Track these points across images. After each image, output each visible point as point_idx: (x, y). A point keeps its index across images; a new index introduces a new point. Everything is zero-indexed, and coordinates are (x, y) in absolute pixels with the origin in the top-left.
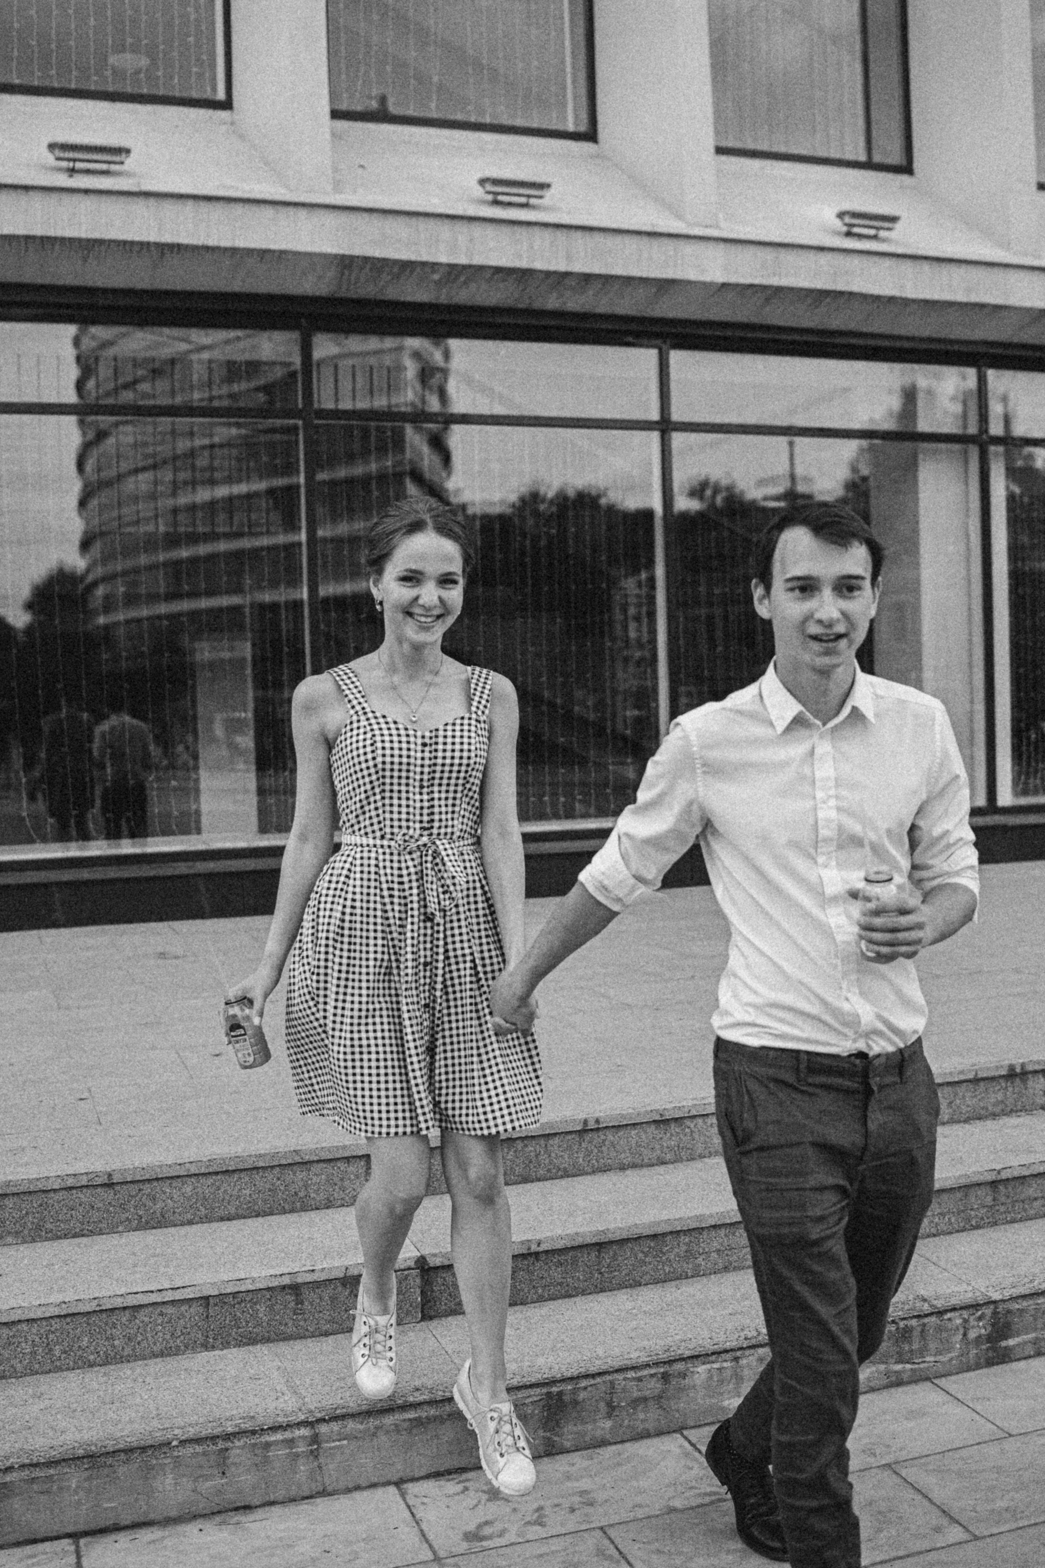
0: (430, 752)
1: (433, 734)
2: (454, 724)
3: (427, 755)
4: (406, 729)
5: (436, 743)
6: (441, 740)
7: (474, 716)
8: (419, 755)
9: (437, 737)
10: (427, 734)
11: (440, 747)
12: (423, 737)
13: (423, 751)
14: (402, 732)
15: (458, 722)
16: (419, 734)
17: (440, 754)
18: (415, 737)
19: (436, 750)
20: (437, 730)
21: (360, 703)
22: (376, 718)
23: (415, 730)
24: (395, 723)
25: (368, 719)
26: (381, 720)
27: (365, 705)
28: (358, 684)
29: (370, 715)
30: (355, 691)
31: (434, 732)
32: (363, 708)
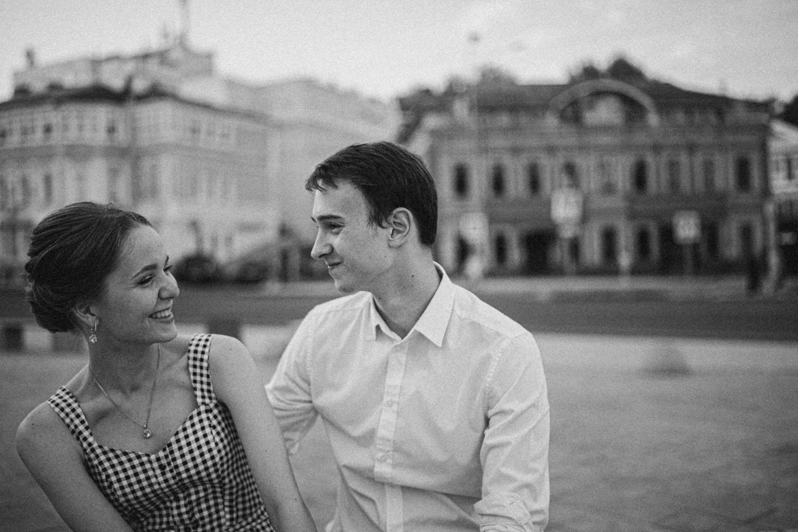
0: (171, 471)
1: (168, 450)
2: (185, 429)
3: (169, 475)
4: (139, 457)
5: (174, 459)
6: (177, 454)
7: (202, 408)
8: (161, 479)
9: (172, 452)
10: (161, 454)
11: (179, 461)
12: (158, 459)
13: (163, 474)
14: (136, 462)
15: (188, 424)
16: (153, 457)
17: (182, 469)
18: (150, 462)
19: (177, 467)
20: (170, 445)
21: (85, 439)
22: (105, 453)
23: (148, 455)
24: (125, 454)
25: (97, 456)
26: (111, 455)
27: (91, 439)
28: (79, 411)
29: (99, 451)
30: (77, 422)
31: (167, 449)
32: (90, 444)
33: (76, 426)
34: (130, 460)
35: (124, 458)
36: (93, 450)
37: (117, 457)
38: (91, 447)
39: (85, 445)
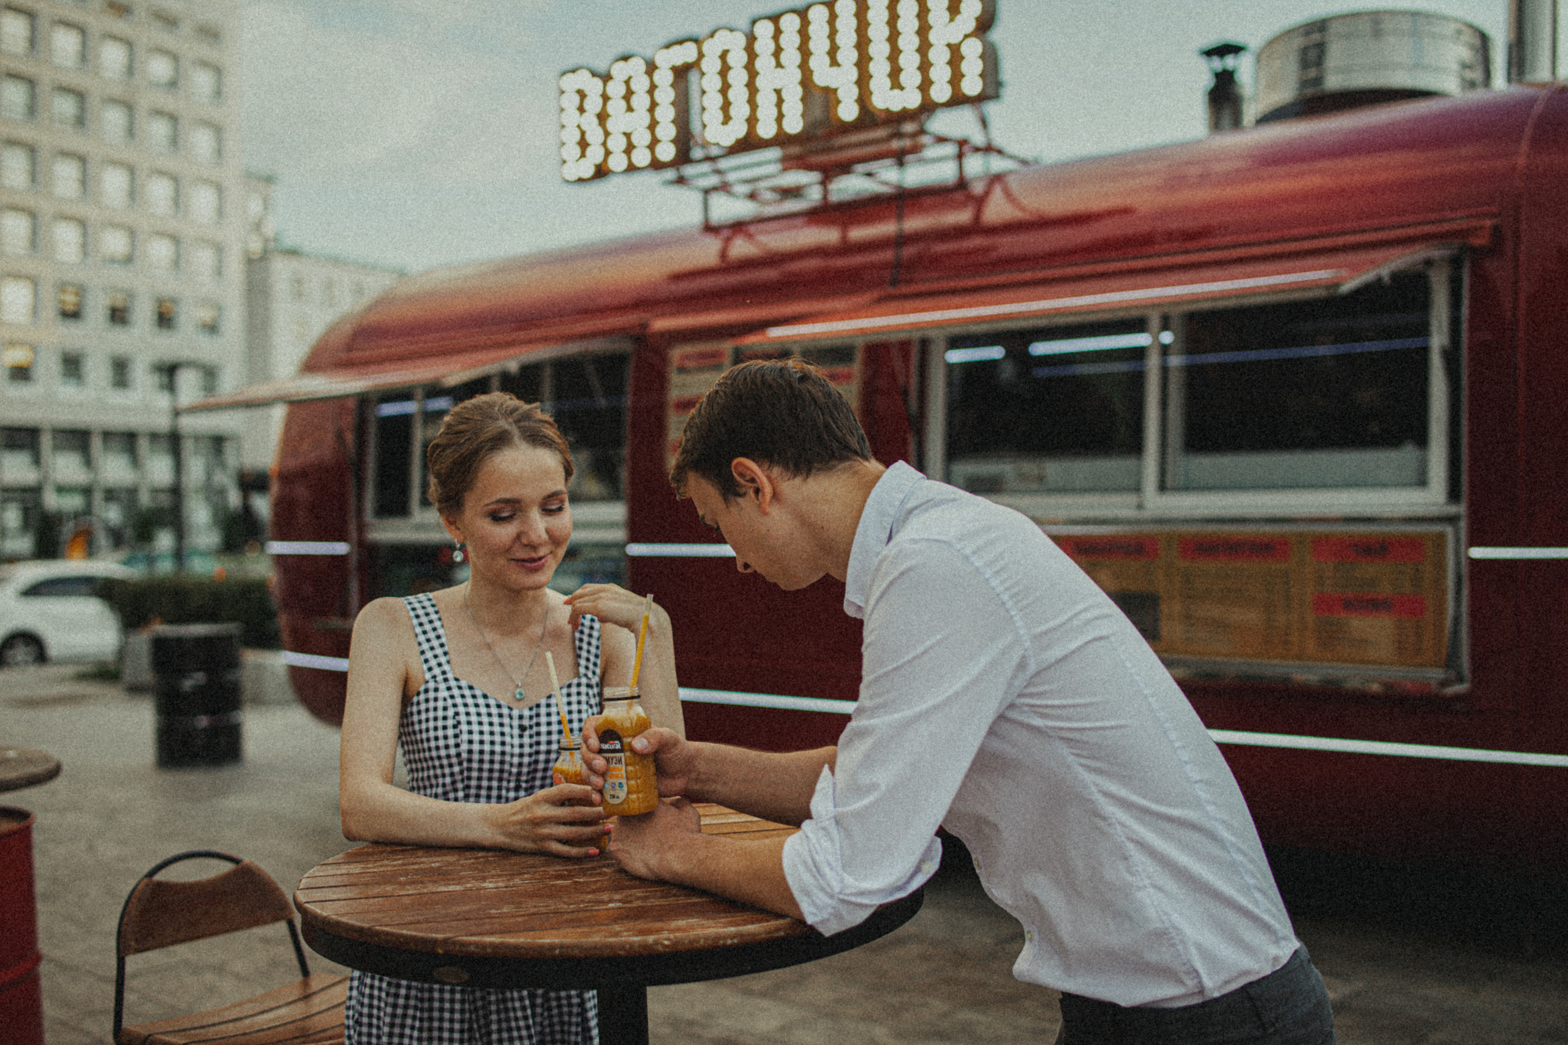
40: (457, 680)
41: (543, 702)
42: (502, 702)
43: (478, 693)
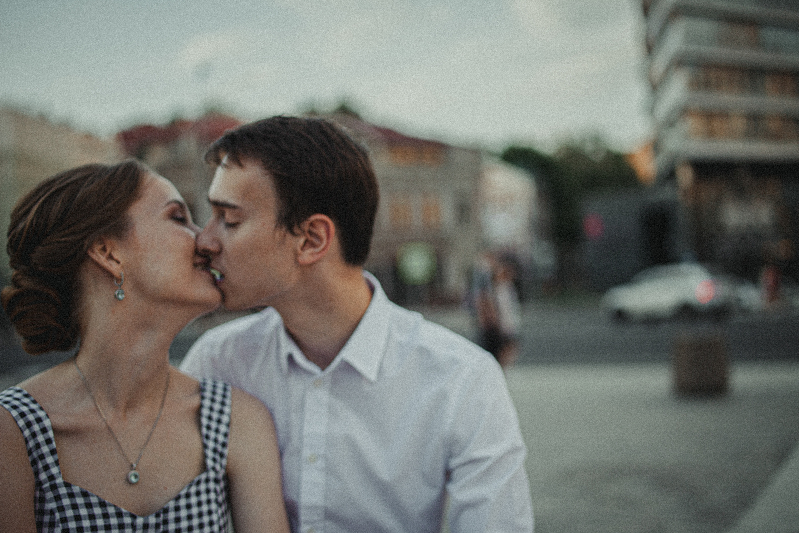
1: (162, 517)
6: (172, 527)
7: (212, 475)
9: (166, 522)
10: (152, 520)
12: (146, 526)
15: (194, 489)
16: (140, 521)
21: (47, 468)
22: (71, 495)
23: (133, 517)
24: (103, 504)
25: (58, 498)
26: (80, 501)
27: (54, 470)
28: (47, 423)
29: (63, 491)
30: (41, 438)
31: (162, 515)
32: (52, 478)
33: (38, 446)
34: (106, 516)
35: (97, 511)
36: (54, 487)
37: (89, 506)
38: (53, 482)
39: (43, 476)
40: (67, 485)
41: (172, 504)
42: (124, 510)
43: (94, 500)
